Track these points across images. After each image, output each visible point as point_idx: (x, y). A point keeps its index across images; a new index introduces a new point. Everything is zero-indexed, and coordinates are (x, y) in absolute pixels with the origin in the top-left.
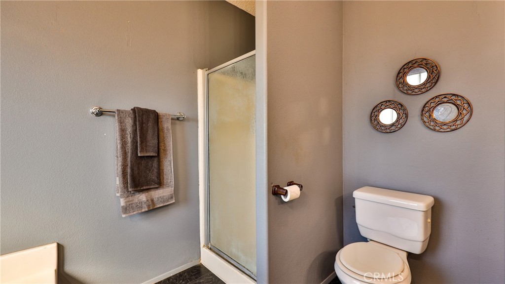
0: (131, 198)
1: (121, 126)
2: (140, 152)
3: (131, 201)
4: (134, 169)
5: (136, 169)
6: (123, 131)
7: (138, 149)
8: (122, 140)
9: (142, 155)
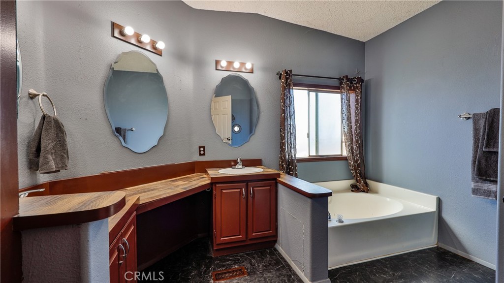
0: (480, 184)
2: (485, 147)
3: (480, 187)
5: (483, 161)
9: (487, 150)
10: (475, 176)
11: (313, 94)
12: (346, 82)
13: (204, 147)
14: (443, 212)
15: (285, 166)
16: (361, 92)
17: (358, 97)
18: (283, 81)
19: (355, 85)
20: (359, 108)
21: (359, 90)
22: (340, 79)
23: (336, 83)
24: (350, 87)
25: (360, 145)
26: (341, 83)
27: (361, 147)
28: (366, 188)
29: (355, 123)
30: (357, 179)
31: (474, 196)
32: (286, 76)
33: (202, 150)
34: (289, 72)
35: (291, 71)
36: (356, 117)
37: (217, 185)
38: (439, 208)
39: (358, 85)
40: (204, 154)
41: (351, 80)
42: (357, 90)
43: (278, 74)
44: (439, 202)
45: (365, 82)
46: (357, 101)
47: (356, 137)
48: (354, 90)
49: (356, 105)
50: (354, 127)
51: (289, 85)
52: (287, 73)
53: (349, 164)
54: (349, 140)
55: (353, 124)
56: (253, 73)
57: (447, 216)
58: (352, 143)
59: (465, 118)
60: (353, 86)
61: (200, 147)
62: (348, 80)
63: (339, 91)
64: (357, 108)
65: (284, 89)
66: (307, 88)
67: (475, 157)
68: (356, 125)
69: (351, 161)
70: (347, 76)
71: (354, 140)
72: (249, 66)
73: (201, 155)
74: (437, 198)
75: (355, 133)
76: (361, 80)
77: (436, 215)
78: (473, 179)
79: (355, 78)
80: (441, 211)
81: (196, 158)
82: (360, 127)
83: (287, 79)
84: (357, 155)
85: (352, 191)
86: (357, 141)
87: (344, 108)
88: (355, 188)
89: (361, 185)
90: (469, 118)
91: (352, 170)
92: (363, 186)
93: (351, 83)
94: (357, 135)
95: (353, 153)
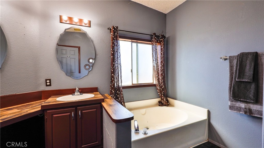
0: (234, 103)
1: (231, 64)
2: (237, 79)
3: (234, 104)
4: (235, 88)
5: (236, 87)
6: (231, 67)
7: (237, 77)
8: (230, 72)
9: (239, 80)
10: (231, 98)
11: (134, 45)
12: (155, 37)
13: (50, 80)
14: (211, 120)
15: (113, 92)
16: (164, 44)
17: (162, 47)
18: (112, 33)
19: (160, 40)
20: (163, 54)
21: (163, 43)
22: (151, 35)
23: (148, 37)
24: (157, 41)
25: (164, 77)
26: (152, 38)
27: (164, 78)
28: (167, 103)
29: (161, 63)
30: (161, 98)
31: (231, 111)
32: (114, 31)
33: (48, 82)
34: (116, 28)
35: (117, 27)
36: (161, 59)
37: (48, 111)
38: (209, 117)
39: (162, 40)
40: (50, 85)
41: (158, 37)
42: (162, 43)
43: (108, 29)
44: (209, 113)
45: (166, 38)
46: (161, 49)
47: (161, 72)
48: (160, 43)
49: (161, 52)
50: (160, 66)
51: (116, 37)
52: (114, 28)
53: (157, 89)
54: (157, 74)
55: (159, 64)
56: (90, 27)
57: (213, 122)
58: (158, 76)
59: (224, 59)
60: (159, 40)
61: (46, 80)
62: (156, 36)
63: (151, 43)
64: (161, 54)
65: (113, 39)
66: (130, 40)
67: (231, 85)
68: (161, 64)
69: (158, 87)
70: (155, 34)
71: (160, 74)
72: (86, 21)
73: (47, 85)
74: (208, 110)
75: (161, 70)
76: (163, 37)
77: (207, 121)
78: (230, 99)
79: (160, 35)
80: (210, 119)
81: (43, 88)
82: (163, 66)
83: (114, 33)
84: (162, 83)
85: (159, 105)
86: (162, 74)
87: (154, 53)
88: (161, 104)
89: (164, 102)
90: (226, 59)
91: (159, 92)
92: (165, 102)
93: (158, 38)
94: (162, 71)
95: (159, 82)
